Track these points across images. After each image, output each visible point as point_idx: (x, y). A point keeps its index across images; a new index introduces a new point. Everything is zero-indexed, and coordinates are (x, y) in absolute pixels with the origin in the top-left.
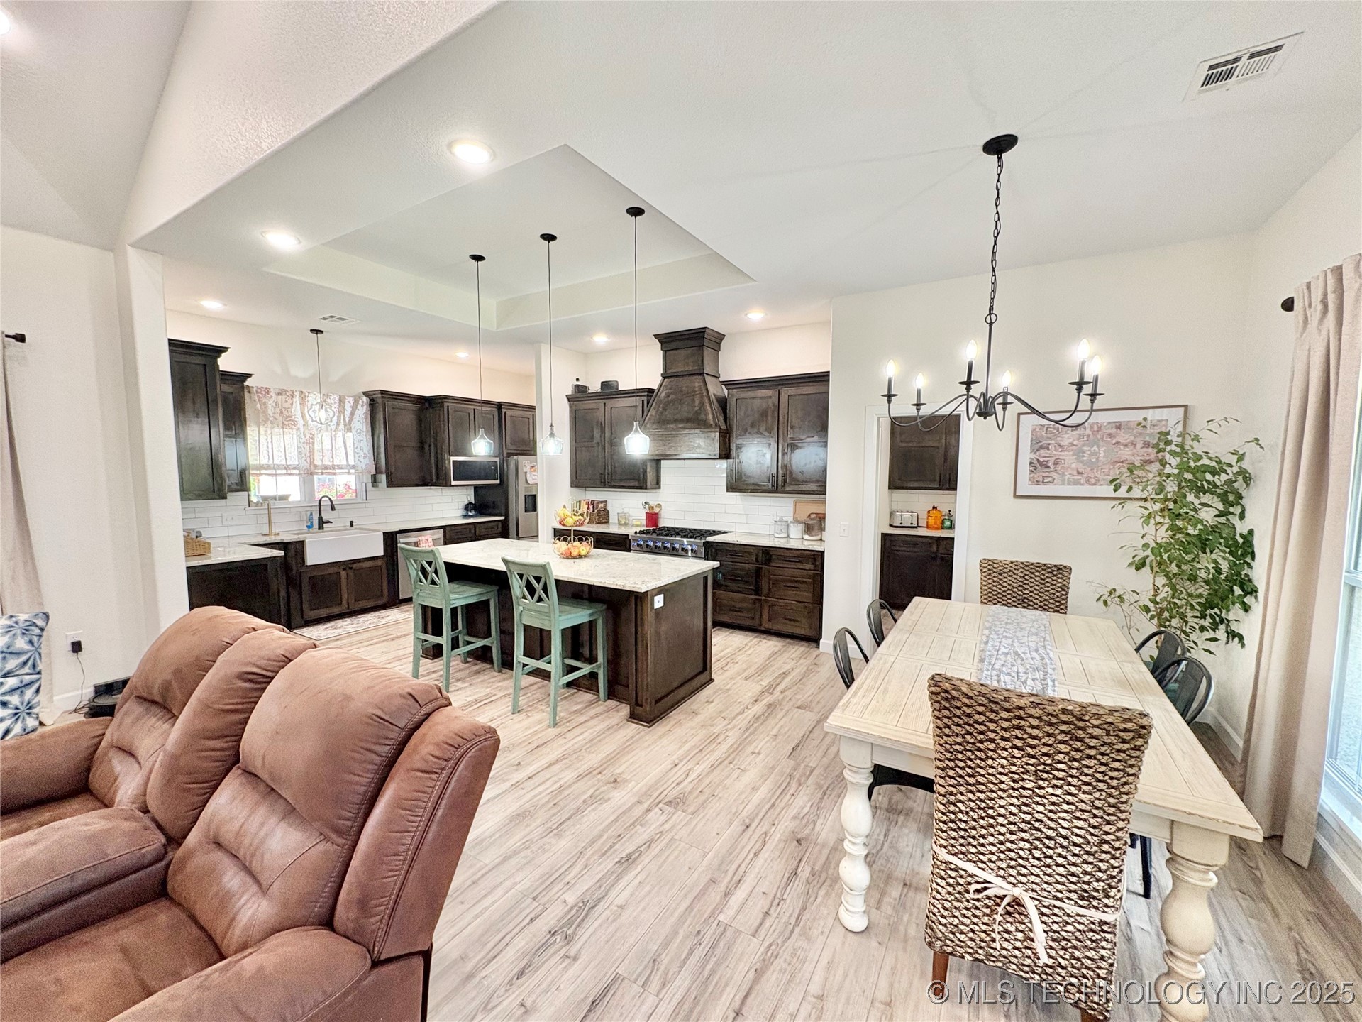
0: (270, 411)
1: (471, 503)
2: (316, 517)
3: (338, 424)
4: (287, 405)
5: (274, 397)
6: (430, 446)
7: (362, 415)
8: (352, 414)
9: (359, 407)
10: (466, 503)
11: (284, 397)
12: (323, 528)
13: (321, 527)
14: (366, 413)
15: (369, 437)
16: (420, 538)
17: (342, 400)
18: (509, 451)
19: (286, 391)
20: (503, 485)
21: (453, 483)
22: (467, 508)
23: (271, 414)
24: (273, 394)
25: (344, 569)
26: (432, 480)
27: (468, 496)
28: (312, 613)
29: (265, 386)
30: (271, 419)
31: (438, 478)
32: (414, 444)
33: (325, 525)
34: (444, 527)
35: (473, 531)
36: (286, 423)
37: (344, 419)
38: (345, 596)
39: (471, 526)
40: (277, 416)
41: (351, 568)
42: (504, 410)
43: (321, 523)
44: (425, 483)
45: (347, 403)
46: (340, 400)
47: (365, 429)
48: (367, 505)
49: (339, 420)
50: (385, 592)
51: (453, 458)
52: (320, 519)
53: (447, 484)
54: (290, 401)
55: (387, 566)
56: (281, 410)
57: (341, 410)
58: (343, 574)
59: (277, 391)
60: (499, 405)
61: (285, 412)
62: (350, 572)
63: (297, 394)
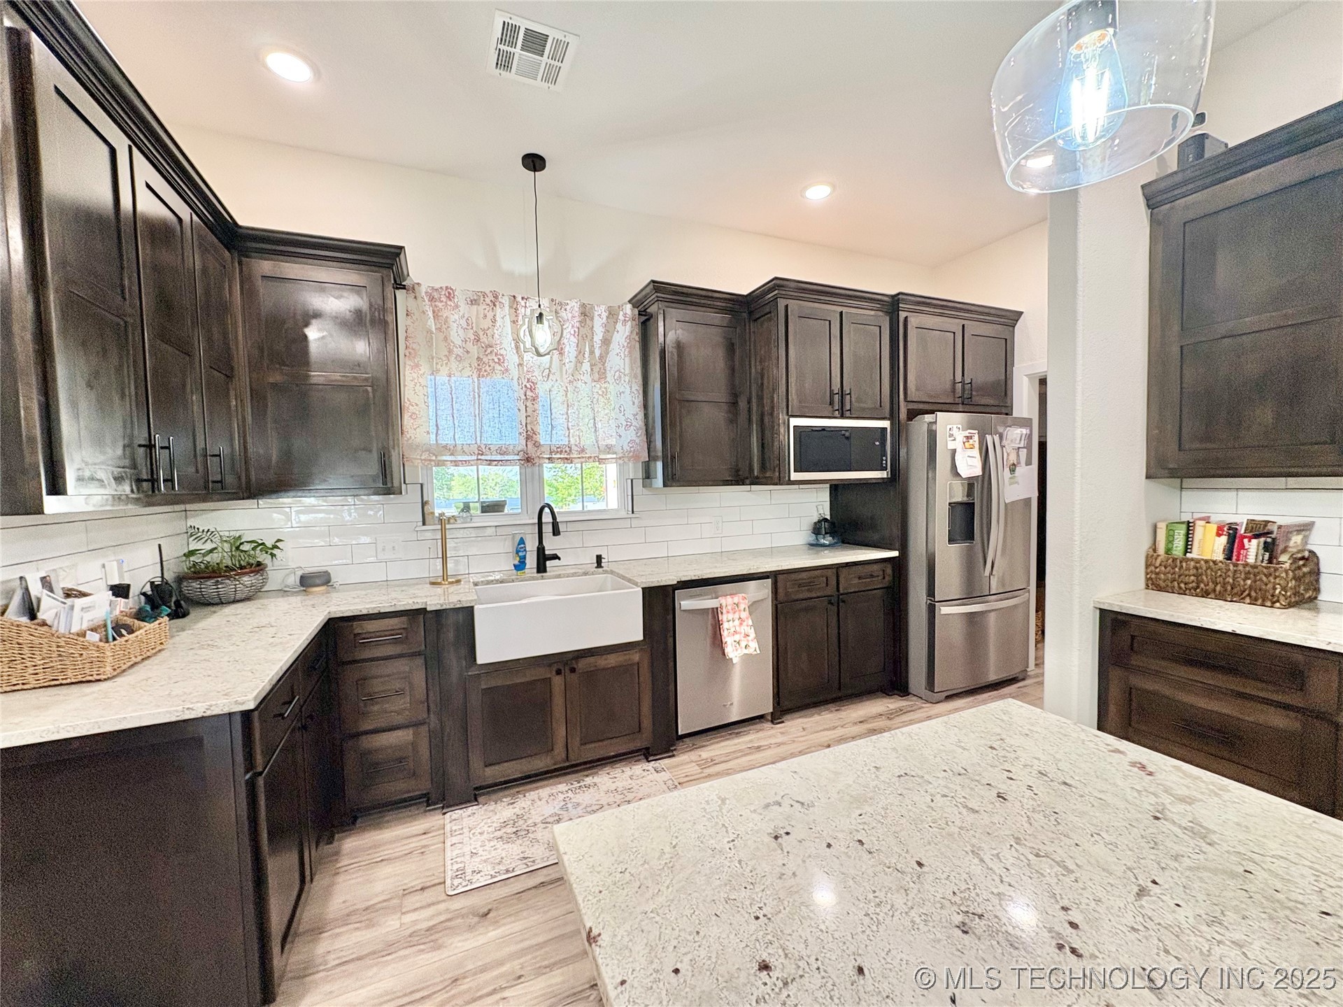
0: (456, 335)
1: (825, 520)
2: (532, 545)
3: (579, 362)
4: (486, 324)
5: (464, 307)
6: (749, 402)
7: (623, 342)
8: (606, 342)
9: (619, 326)
10: (816, 520)
11: (482, 307)
12: (545, 571)
13: (541, 568)
14: (629, 337)
15: (637, 386)
16: (723, 601)
17: (586, 314)
18: (911, 406)
19: (485, 295)
20: (897, 480)
21: (795, 476)
22: (817, 529)
23: (458, 342)
24: (460, 299)
25: (559, 672)
26: (751, 469)
27: (818, 504)
28: (489, 771)
29: (444, 286)
30: (459, 351)
31: (763, 467)
32: (721, 395)
33: (548, 563)
34: (774, 576)
35: (833, 582)
36: (485, 360)
37: (592, 352)
38: (561, 732)
39: (829, 572)
40: (470, 346)
41: (573, 670)
42: (902, 315)
43: (543, 559)
44: (739, 477)
45: (596, 318)
46: (584, 314)
47: (627, 371)
48: (635, 523)
49: (580, 352)
50: (647, 723)
51: (794, 422)
52: (541, 550)
53: (781, 479)
54: (490, 315)
55: (652, 665)
56: (476, 334)
57: (584, 334)
58: (558, 681)
59: (470, 295)
60: (893, 305)
61: (483, 338)
62: (573, 678)
63: (506, 301)
